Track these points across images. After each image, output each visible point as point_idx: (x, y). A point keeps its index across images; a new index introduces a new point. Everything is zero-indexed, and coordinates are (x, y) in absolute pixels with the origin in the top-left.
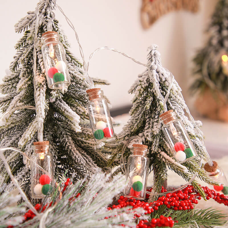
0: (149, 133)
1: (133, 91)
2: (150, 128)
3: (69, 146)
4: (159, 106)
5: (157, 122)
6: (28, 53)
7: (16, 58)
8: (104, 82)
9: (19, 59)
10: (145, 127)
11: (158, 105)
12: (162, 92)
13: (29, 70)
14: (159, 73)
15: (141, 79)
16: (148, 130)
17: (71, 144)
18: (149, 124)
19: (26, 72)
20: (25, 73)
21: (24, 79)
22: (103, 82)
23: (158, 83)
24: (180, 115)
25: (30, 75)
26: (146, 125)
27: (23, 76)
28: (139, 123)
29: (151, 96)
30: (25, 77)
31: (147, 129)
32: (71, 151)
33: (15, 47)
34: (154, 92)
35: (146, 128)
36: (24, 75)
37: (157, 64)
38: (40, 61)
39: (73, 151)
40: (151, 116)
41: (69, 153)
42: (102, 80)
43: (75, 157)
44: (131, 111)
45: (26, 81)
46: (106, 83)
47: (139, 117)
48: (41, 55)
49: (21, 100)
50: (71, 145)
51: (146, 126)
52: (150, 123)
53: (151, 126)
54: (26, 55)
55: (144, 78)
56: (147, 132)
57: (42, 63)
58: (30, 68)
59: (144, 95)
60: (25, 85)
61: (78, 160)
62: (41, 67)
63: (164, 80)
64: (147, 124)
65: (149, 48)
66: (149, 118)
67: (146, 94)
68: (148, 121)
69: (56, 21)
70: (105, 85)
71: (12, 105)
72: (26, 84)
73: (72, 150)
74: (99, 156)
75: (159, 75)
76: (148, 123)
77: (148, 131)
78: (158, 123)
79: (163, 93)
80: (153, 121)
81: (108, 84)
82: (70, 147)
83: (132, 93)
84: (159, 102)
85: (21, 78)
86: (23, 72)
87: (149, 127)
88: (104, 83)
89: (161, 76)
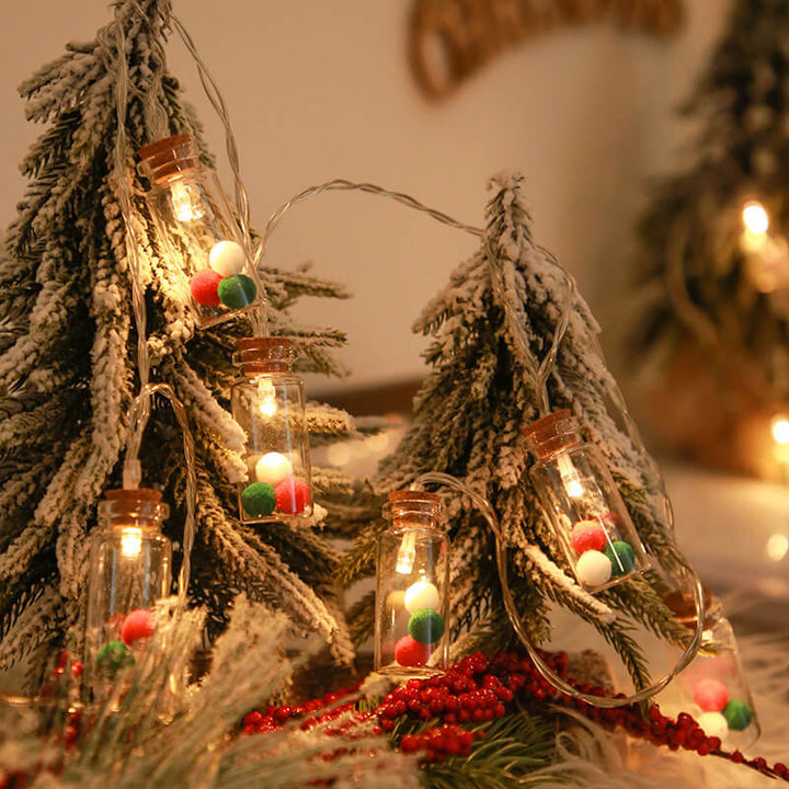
0: (483, 483)
1: (432, 326)
2: (488, 464)
3: (206, 517)
4: (521, 390)
5: (512, 443)
6: (67, 194)
7: (26, 210)
8: (331, 287)
9: (35, 214)
10: (468, 461)
11: (516, 384)
12: (533, 338)
13: (69, 253)
14: (526, 274)
15: (462, 292)
16: (478, 471)
17: (213, 510)
18: (484, 448)
19: (62, 261)
20: (58, 266)
21: (55, 288)
22: (324, 286)
23: (523, 309)
24: (590, 419)
25: (72, 273)
26: (472, 455)
27: (52, 278)
28: (454, 447)
29: (493, 351)
30: (57, 279)
31: (474, 469)
32: (213, 533)
33: (20, 167)
34: (507, 341)
35: (473, 463)
36: (54, 271)
37: (520, 238)
38: (113, 228)
39: (221, 534)
40: (491, 420)
41: (207, 542)
42: (321, 282)
43: (230, 553)
44: (421, 395)
45: (60, 295)
46: (337, 293)
47: (451, 426)
48: (117, 207)
49: (41, 353)
50: (213, 513)
51: (473, 458)
52: (486, 445)
53: (488, 457)
54: (60, 203)
55: (473, 291)
56: (476, 479)
57: (118, 234)
58: (75, 245)
59: (469, 342)
60: (58, 311)
61: (238, 564)
62: (116, 252)
63: (541, 298)
64: (476, 449)
65: (493, 180)
66: (482, 426)
67: (474, 339)
68: (479, 440)
69: (172, 80)
70: (334, 299)
71: (8, 360)
72: (62, 307)
73: (218, 532)
74: (306, 546)
75: (526, 280)
76: (479, 443)
77: (479, 475)
78: (514, 446)
79: (537, 341)
80: (498, 441)
81: (345, 297)
82: (210, 522)
83: (425, 334)
84: (520, 374)
85: (46, 285)
86: (51, 261)
87: (483, 460)
88: (330, 292)
89: (533, 282)
